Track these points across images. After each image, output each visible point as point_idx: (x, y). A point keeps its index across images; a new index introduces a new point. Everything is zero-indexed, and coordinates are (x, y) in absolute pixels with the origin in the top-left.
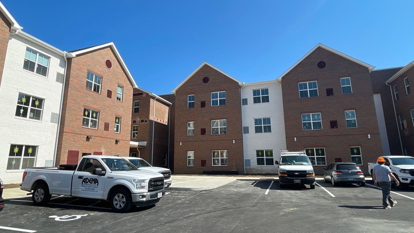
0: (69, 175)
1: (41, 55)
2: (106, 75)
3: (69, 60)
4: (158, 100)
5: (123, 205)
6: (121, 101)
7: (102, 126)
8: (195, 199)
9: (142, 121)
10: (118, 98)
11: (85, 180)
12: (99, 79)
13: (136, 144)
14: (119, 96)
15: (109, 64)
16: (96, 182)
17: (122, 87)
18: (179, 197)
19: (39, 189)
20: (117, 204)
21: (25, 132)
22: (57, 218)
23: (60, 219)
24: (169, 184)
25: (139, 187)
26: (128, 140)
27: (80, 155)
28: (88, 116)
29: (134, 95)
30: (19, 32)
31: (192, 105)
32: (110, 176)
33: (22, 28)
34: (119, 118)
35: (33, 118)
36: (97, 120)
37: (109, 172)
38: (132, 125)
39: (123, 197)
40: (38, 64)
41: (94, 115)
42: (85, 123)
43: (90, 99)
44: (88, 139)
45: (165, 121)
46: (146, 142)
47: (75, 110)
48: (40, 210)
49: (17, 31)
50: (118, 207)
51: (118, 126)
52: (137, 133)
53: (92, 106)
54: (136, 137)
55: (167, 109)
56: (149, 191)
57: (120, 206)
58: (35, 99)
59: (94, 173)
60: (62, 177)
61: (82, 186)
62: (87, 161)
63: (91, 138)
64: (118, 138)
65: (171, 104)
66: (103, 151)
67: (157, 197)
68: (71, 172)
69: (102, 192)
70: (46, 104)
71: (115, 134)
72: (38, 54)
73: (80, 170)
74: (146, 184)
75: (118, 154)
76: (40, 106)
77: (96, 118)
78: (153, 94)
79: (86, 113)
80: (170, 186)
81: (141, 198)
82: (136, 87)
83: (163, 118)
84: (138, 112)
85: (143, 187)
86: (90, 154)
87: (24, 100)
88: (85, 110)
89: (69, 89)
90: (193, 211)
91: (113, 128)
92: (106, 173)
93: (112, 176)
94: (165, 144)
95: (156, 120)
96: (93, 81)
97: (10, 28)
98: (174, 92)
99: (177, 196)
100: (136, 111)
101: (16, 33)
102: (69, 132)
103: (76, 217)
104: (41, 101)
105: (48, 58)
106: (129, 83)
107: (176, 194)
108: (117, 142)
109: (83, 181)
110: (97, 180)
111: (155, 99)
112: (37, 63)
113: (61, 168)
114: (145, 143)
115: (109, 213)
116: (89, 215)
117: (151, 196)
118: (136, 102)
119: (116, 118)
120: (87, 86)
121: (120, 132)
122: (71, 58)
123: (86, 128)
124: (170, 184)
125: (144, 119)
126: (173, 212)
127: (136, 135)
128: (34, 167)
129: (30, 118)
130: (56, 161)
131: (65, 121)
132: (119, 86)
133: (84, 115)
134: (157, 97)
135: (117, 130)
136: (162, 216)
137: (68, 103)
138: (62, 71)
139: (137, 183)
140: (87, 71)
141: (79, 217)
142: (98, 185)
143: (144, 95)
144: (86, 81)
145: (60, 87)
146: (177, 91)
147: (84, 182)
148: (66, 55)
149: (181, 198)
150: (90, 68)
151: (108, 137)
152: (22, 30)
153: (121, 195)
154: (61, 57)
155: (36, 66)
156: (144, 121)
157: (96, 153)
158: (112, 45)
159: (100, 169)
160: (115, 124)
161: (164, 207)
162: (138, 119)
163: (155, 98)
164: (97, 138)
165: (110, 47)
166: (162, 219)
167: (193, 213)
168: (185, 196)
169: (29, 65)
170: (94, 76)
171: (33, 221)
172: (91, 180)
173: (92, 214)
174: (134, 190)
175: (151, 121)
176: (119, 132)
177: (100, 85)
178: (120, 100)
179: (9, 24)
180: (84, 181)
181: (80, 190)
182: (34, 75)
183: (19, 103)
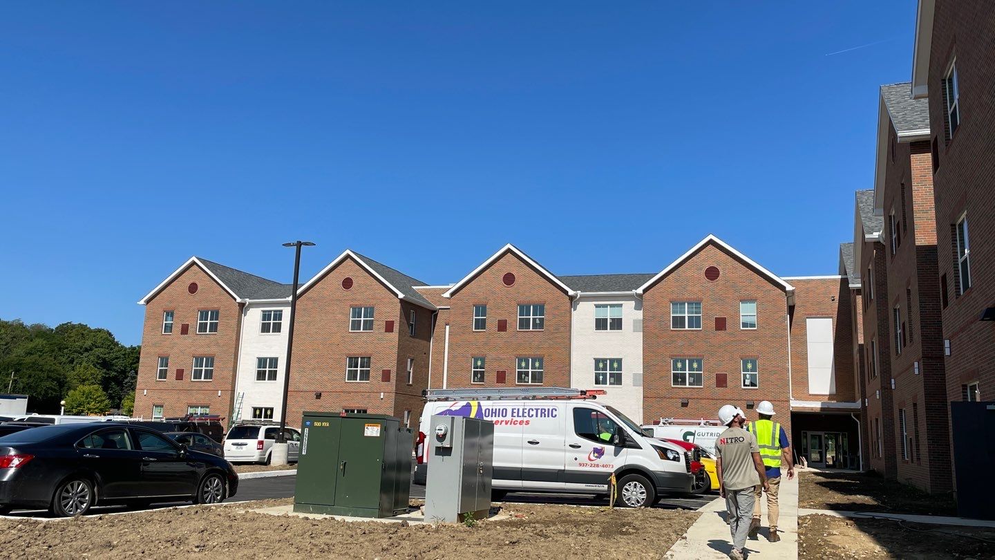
1: (612, 306)
2: (708, 294)
7: (712, 381)
17: (755, 301)
26: (784, 399)
28: (683, 368)
30: (581, 295)
34: (753, 362)
35: (613, 384)
36: (703, 372)
40: (610, 319)
41: (695, 366)
42: (680, 380)
43: (681, 344)
47: (657, 365)
49: (578, 295)
53: (687, 353)
58: (613, 361)
63: (691, 402)
70: (626, 365)
71: (744, 392)
72: (608, 307)
76: (620, 368)
77: (698, 369)
79: (680, 366)
87: (601, 365)
88: (677, 361)
91: (735, 380)
96: (685, 314)
97: (569, 296)
101: (578, 297)
102: (651, 396)
104: (619, 361)
105: (620, 306)
112: (609, 317)
121: (759, 387)
122: (643, 296)
123: (683, 388)
129: (610, 384)
133: (676, 369)
138: (638, 315)
145: (640, 336)
148: (635, 294)
150: (675, 296)
151: (728, 397)
154: (631, 298)
155: (609, 322)
158: (712, 238)
160: (745, 373)
164: (704, 401)
165: (711, 243)
169: (601, 324)
176: (757, 387)
177: (701, 315)
178: (752, 326)
182: (609, 333)
183: (596, 370)
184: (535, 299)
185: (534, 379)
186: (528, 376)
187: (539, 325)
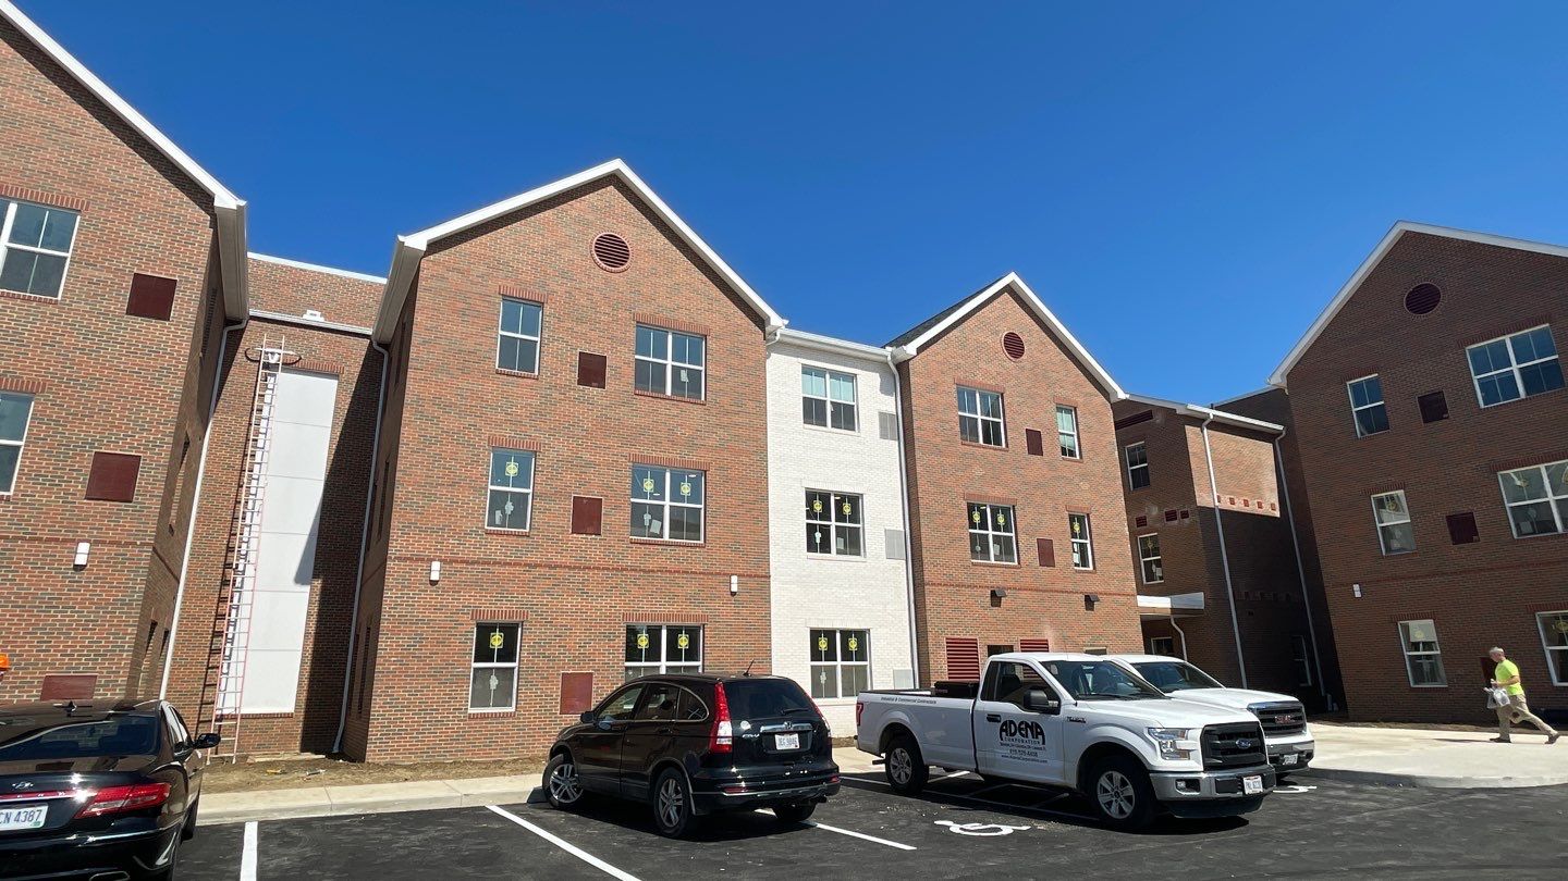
0: (963, 712)
1: (835, 375)
2: (1012, 383)
3: (903, 367)
4: (1217, 425)
5: (1128, 809)
6: (1078, 458)
7: (1031, 555)
8: (1423, 815)
9: (1171, 516)
10: (1064, 451)
11: (1007, 726)
12: (995, 403)
13: (1162, 603)
14: (1068, 442)
15: (1014, 345)
16: (1038, 734)
17: (1071, 409)
18: (1355, 804)
19: (898, 751)
20: (1109, 804)
21: (833, 593)
22: (955, 828)
23: (961, 829)
24: (1302, 752)
25: (1169, 752)
26: (1129, 591)
27: (982, 651)
28: (983, 526)
29: (1118, 425)
30: (782, 335)
31: (1375, 421)
32: (1074, 716)
33: (786, 322)
34: (1081, 520)
35: (844, 552)
36: (1013, 535)
37: (1070, 705)
38: (1133, 535)
39: (1123, 784)
40: (832, 402)
41: (1001, 520)
42: (978, 548)
43: (978, 472)
44: (996, 598)
45: (1268, 503)
46: (1200, 596)
47: (943, 513)
48: (910, 804)
49: (778, 334)
50: (1114, 812)
51: (1083, 546)
52: (1158, 563)
53: (992, 493)
54: (1161, 578)
55: (1265, 451)
56: (1208, 768)
57: (1121, 811)
58: (843, 498)
59: (1027, 704)
60: (943, 716)
61: (1002, 744)
62: (1001, 672)
63: (1005, 596)
64: (1091, 589)
65: (1279, 427)
66: (1049, 634)
67: (1243, 790)
68: (966, 703)
69: (1058, 764)
70: (868, 508)
71: (1078, 576)
72: (828, 376)
73: (987, 697)
74: (1193, 743)
75: (1100, 645)
76: (855, 517)
77: (1007, 528)
78: (1190, 407)
79: (977, 518)
80: (1312, 764)
81: (1181, 789)
82: (1122, 395)
83: (1256, 490)
84: (1147, 483)
85: (1185, 754)
86: (1010, 649)
87: (818, 507)
88: (971, 508)
89: (918, 454)
90: (1405, 855)
91: (1065, 554)
92: (1059, 705)
93: (1080, 716)
94: (1288, 595)
95: (1226, 505)
96: (976, 414)
97: (764, 331)
98: (1277, 380)
99: (1343, 802)
100: (1138, 481)
101: (777, 338)
102: (939, 582)
103: (1000, 830)
104: (854, 500)
105: (852, 378)
106: (1091, 388)
107: (1343, 793)
108: (1090, 602)
109: (1002, 730)
110: (1038, 726)
111: (1207, 422)
112: (829, 399)
113: (940, 691)
114: (1197, 600)
115: (1089, 830)
116: (1033, 829)
117: (1220, 785)
118: (1134, 449)
119: (1072, 519)
120: (963, 432)
121: (1094, 568)
122: (907, 362)
123: (984, 565)
124: (1310, 755)
125: (1175, 508)
126: (1314, 849)
127: (1158, 572)
128: (869, 689)
129: (839, 552)
130: (919, 673)
131: (924, 551)
132: (1059, 409)
133: (972, 525)
134: (1212, 413)
135: (1084, 562)
136: (1268, 855)
137: (920, 495)
138: (890, 404)
139: (1161, 738)
140: (955, 386)
141: (1007, 830)
142: (1044, 743)
143: (1158, 419)
144: (957, 418)
145: (892, 450)
146: (1292, 376)
147: (1004, 733)
148: (893, 357)
149: (1360, 807)
150: (961, 375)
151: (1057, 587)
152: (787, 326)
153: (1117, 776)
154: (879, 366)
155: (829, 408)
156: (1179, 516)
157: (1029, 646)
158: (1013, 282)
159: (1042, 695)
160: (1074, 540)
161: (1280, 830)
162: (1155, 511)
163: (1204, 420)
164: (1023, 594)
165: (1010, 290)
166: (1264, 862)
167: (1399, 859)
168: (1385, 802)
169: (813, 411)
170: (977, 395)
171: (903, 827)
172: (1023, 726)
173: (1041, 826)
174: (1157, 761)
175: (1208, 512)
176: (1091, 568)
177: (1001, 421)
178: (1072, 453)
179: (760, 321)
180: (1006, 731)
181: (999, 756)
182: (828, 435)
183: (808, 517)
184: (683, 318)
185: (676, 526)
186: (661, 520)
187: (690, 388)
